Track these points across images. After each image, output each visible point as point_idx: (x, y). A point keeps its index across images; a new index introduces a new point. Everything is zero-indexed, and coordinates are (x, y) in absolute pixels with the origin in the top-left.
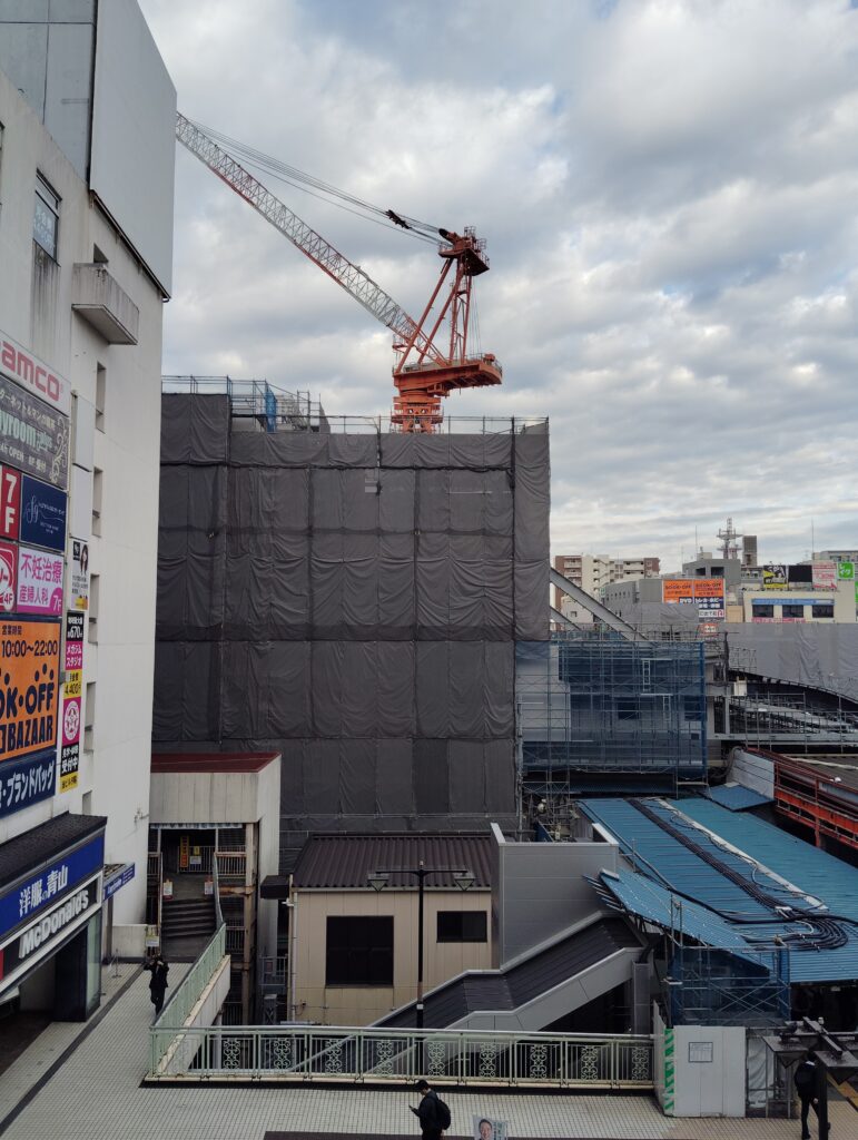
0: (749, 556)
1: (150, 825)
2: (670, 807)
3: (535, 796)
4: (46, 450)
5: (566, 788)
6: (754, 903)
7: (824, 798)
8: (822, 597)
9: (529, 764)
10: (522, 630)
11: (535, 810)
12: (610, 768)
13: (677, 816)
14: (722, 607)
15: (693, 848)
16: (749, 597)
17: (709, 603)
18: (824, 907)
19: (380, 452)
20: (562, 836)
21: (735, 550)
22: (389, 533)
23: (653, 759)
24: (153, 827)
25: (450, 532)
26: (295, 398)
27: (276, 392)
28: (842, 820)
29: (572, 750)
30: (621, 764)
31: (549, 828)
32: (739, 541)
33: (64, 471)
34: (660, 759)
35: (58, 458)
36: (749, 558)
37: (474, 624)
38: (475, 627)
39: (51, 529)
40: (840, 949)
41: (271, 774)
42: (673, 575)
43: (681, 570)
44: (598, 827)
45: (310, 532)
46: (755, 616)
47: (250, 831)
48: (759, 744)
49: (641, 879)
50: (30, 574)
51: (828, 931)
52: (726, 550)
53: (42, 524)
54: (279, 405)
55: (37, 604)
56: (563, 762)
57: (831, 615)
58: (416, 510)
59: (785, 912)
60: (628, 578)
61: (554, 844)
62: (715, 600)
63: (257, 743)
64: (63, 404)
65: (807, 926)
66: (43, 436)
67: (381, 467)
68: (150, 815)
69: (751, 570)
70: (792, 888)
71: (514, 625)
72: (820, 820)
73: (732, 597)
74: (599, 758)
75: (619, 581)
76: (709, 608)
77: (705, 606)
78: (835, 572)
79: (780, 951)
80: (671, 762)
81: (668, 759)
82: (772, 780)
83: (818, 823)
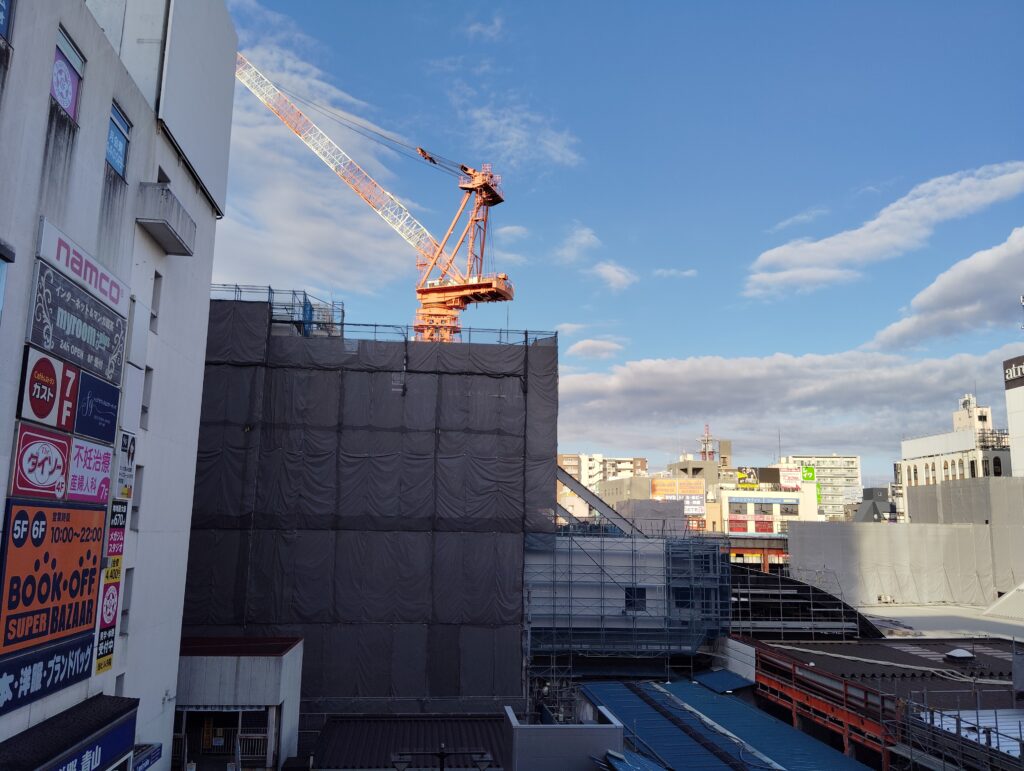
1: (177, 706)
2: (662, 690)
3: (539, 679)
4: (103, 349)
5: (569, 672)
7: (802, 683)
8: (788, 497)
9: (536, 649)
10: (530, 524)
11: (539, 693)
12: (608, 652)
13: (668, 698)
14: (702, 504)
15: (685, 729)
16: (726, 495)
17: (691, 500)
19: (407, 357)
20: (564, 718)
22: (411, 431)
23: (647, 644)
24: (179, 709)
25: (468, 430)
26: (330, 307)
27: (313, 301)
28: (817, 702)
29: (574, 636)
30: (618, 649)
31: (553, 710)
33: (118, 369)
34: (654, 644)
35: (114, 357)
36: (725, 459)
37: (488, 517)
38: (490, 519)
39: (103, 422)
41: (294, 658)
43: (666, 470)
44: (603, 709)
45: (340, 428)
46: (731, 512)
47: (272, 714)
48: (741, 630)
49: (640, 758)
50: (82, 464)
52: (705, 453)
53: (96, 417)
54: (315, 313)
55: (86, 493)
56: (566, 646)
57: (796, 513)
58: (438, 410)
60: (620, 476)
61: (558, 726)
62: (697, 498)
63: (279, 627)
64: (122, 308)
66: (101, 336)
67: (407, 371)
68: (176, 697)
69: (728, 471)
71: (524, 517)
72: (800, 704)
73: (711, 495)
74: (599, 643)
75: (611, 478)
76: (691, 505)
78: (799, 475)
80: (663, 647)
81: (661, 645)
82: (754, 665)
83: (795, 705)
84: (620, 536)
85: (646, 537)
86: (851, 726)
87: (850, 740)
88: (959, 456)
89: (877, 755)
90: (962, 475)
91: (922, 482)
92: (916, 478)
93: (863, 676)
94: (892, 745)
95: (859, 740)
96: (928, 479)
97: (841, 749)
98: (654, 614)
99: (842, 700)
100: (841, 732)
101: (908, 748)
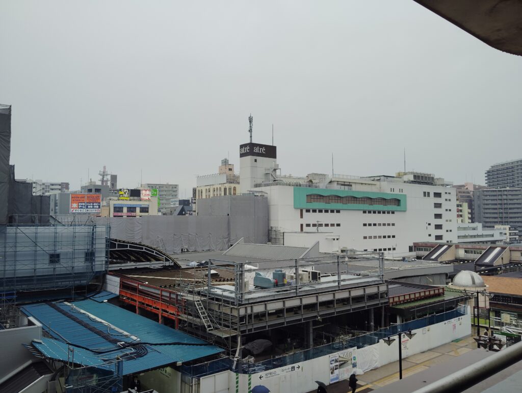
0: (113, 184)
2: (69, 304)
5: (14, 301)
6: (109, 343)
7: (141, 292)
8: (144, 204)
12: (38, 288)
13: (73, 308)
14: (99, 207)
15: (80, 322)
16: (112, 203)
17: (93, 206)
18: (139, 339)
21: (107, 181)
23: (62, 282)
28: (148, 300)
29: (17, 281)
30: (44, 286)
32: (109, 177)
34: (65, 281)
36: (113, 185)
40: (145, 356)
42: (76, 192)
43: (80, 189)
44: (31, 318)
46: (114, 212)
49: (53, 341)
51: (140, 349)
52: (103, 181)
56: (12, 287)
57: (148, 212)
59: (122, 345)
60: (51, 193)
62: (96, 204)
65: (131, 349)
69: (114, 191)
70: (125, 333)
72: (140, 302)
73: (104, 203)
74: (32, 284)
75: (47, 194)
76: (93, 208)
77: (91, 207)
78: (150, 193)
79: (119, 362)
80: (71, 283)
81: (69, 281)
82: (119, 286)
83: (137, 303)
84: (48, 226)
85: (64, 225)
86: (163, 310)
87: (162, 316)
88: (220, 186)
89: (174, 321)
90: (220, 194)
91: (204, 197)
92: (202, 195)
93: (170, 286)
94: (180, 316)
95: (166, 316)
96: (206, 196)
97: (157, 320)
98: (65, 265)
99: (159, 298)
100: (158, 313)
101: (186, 316)
